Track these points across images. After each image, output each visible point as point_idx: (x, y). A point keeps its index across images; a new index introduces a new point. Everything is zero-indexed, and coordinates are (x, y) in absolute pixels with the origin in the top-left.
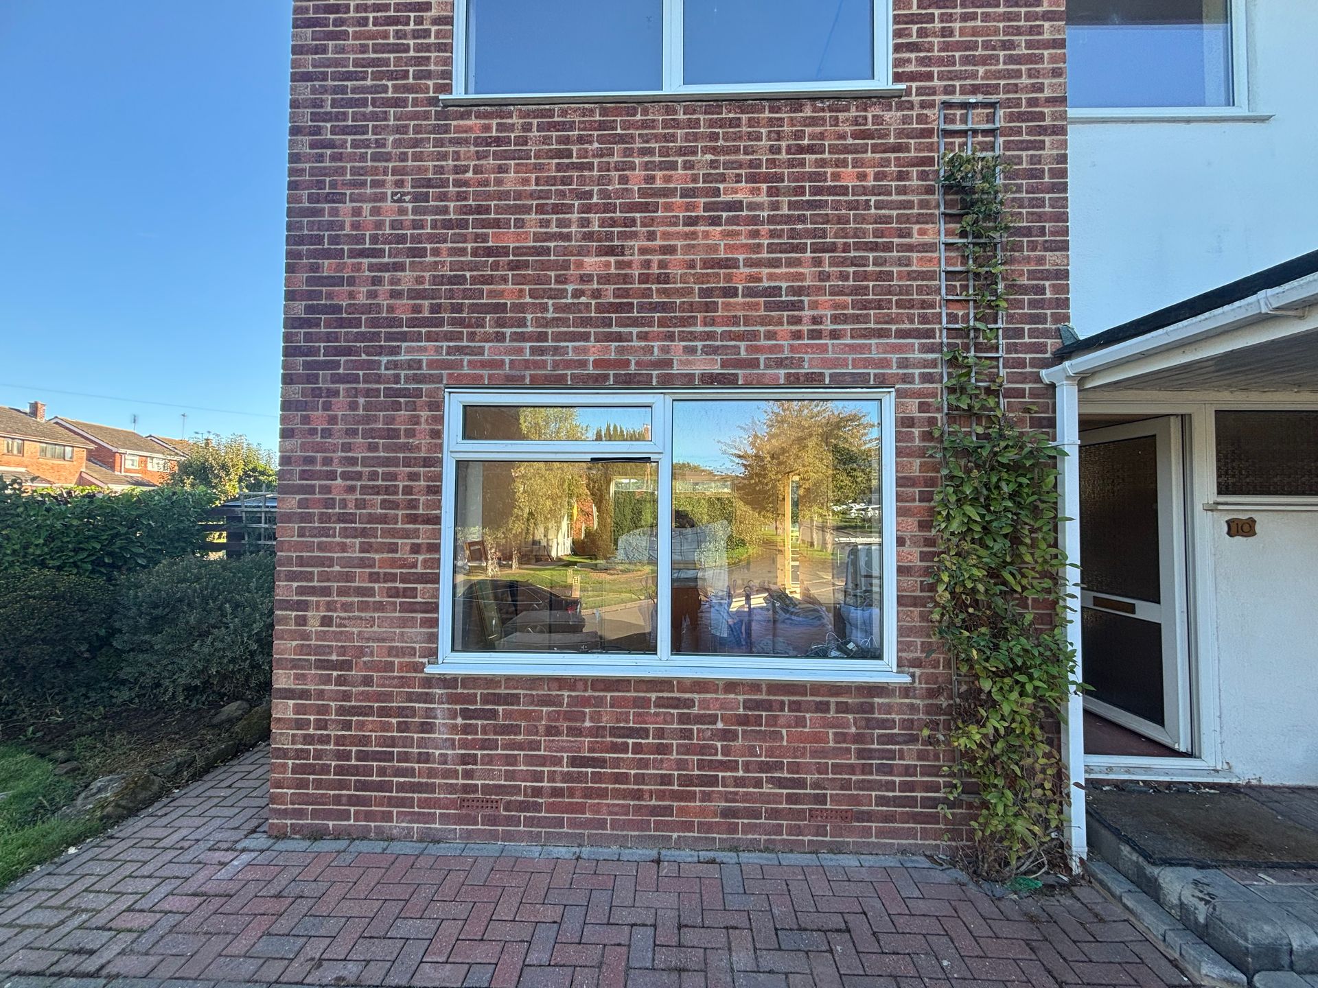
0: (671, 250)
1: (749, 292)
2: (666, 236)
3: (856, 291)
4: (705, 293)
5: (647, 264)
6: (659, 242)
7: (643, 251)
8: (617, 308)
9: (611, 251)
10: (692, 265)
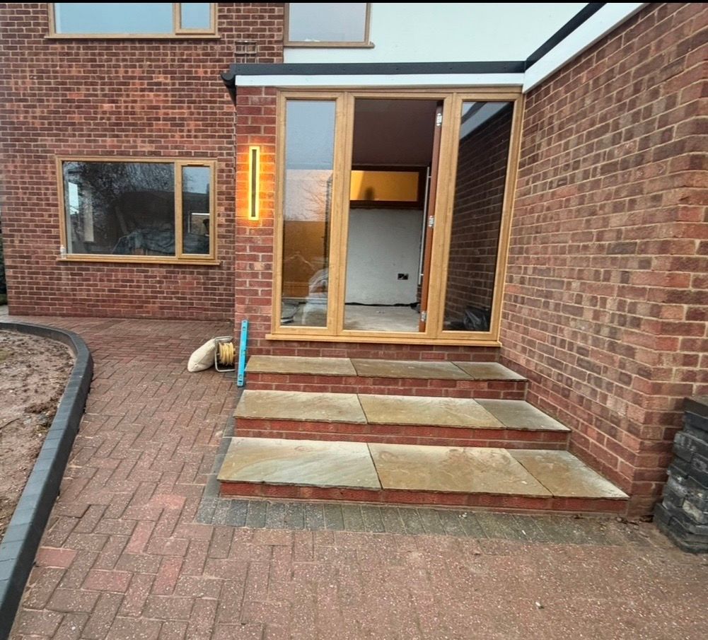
0: (135, 102)
1: (165, 119)
2: (133, 96)
3: (203, 120)
4: (149, 119)
5: (127, 107)
6: (131, 98)
7: (125, 102)
8: (117, 124)
9: (113, 102)
10: (143, 108)
